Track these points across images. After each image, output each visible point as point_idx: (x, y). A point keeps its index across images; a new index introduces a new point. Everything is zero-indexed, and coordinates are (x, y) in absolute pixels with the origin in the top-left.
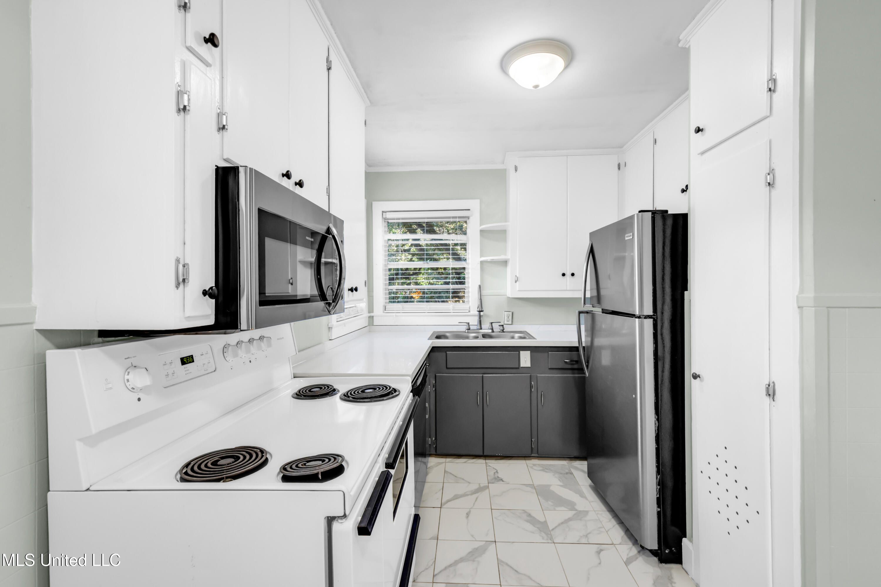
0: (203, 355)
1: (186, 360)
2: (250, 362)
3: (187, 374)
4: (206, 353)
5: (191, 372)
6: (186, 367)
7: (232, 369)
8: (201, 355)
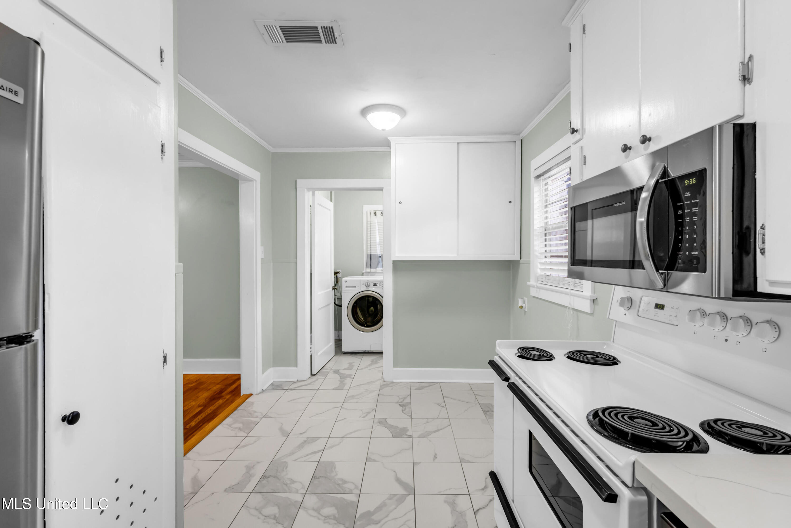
0: (673, 308)
1: (660, 307)
2: (726, 340)
3: (656, 316)
4: (677, 308)
5: (658, 316)
6: (657, 311)
7: (695, 333)
8: (672, 308)
